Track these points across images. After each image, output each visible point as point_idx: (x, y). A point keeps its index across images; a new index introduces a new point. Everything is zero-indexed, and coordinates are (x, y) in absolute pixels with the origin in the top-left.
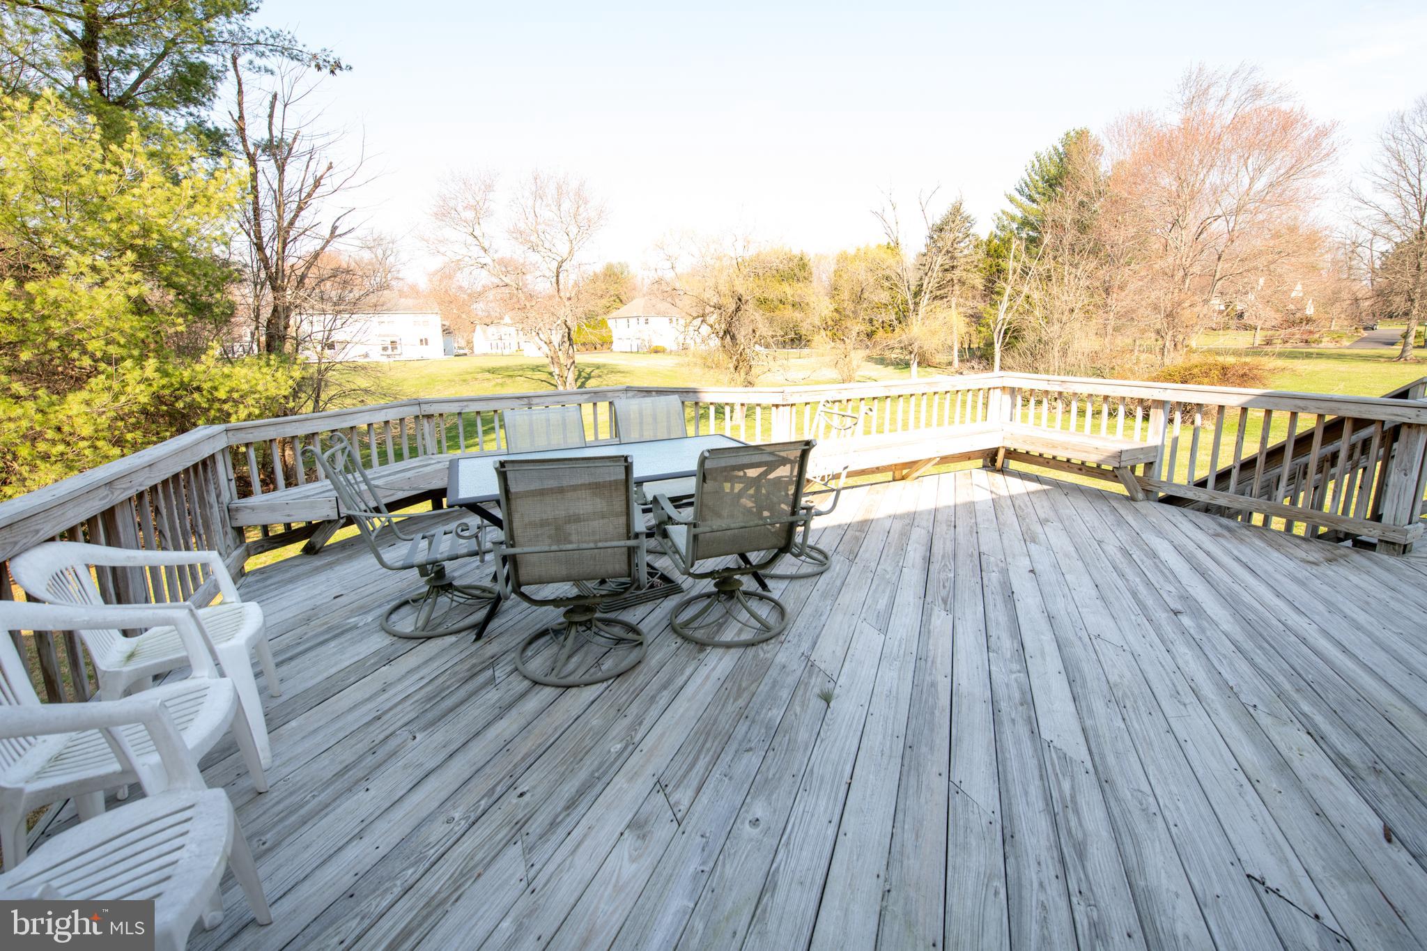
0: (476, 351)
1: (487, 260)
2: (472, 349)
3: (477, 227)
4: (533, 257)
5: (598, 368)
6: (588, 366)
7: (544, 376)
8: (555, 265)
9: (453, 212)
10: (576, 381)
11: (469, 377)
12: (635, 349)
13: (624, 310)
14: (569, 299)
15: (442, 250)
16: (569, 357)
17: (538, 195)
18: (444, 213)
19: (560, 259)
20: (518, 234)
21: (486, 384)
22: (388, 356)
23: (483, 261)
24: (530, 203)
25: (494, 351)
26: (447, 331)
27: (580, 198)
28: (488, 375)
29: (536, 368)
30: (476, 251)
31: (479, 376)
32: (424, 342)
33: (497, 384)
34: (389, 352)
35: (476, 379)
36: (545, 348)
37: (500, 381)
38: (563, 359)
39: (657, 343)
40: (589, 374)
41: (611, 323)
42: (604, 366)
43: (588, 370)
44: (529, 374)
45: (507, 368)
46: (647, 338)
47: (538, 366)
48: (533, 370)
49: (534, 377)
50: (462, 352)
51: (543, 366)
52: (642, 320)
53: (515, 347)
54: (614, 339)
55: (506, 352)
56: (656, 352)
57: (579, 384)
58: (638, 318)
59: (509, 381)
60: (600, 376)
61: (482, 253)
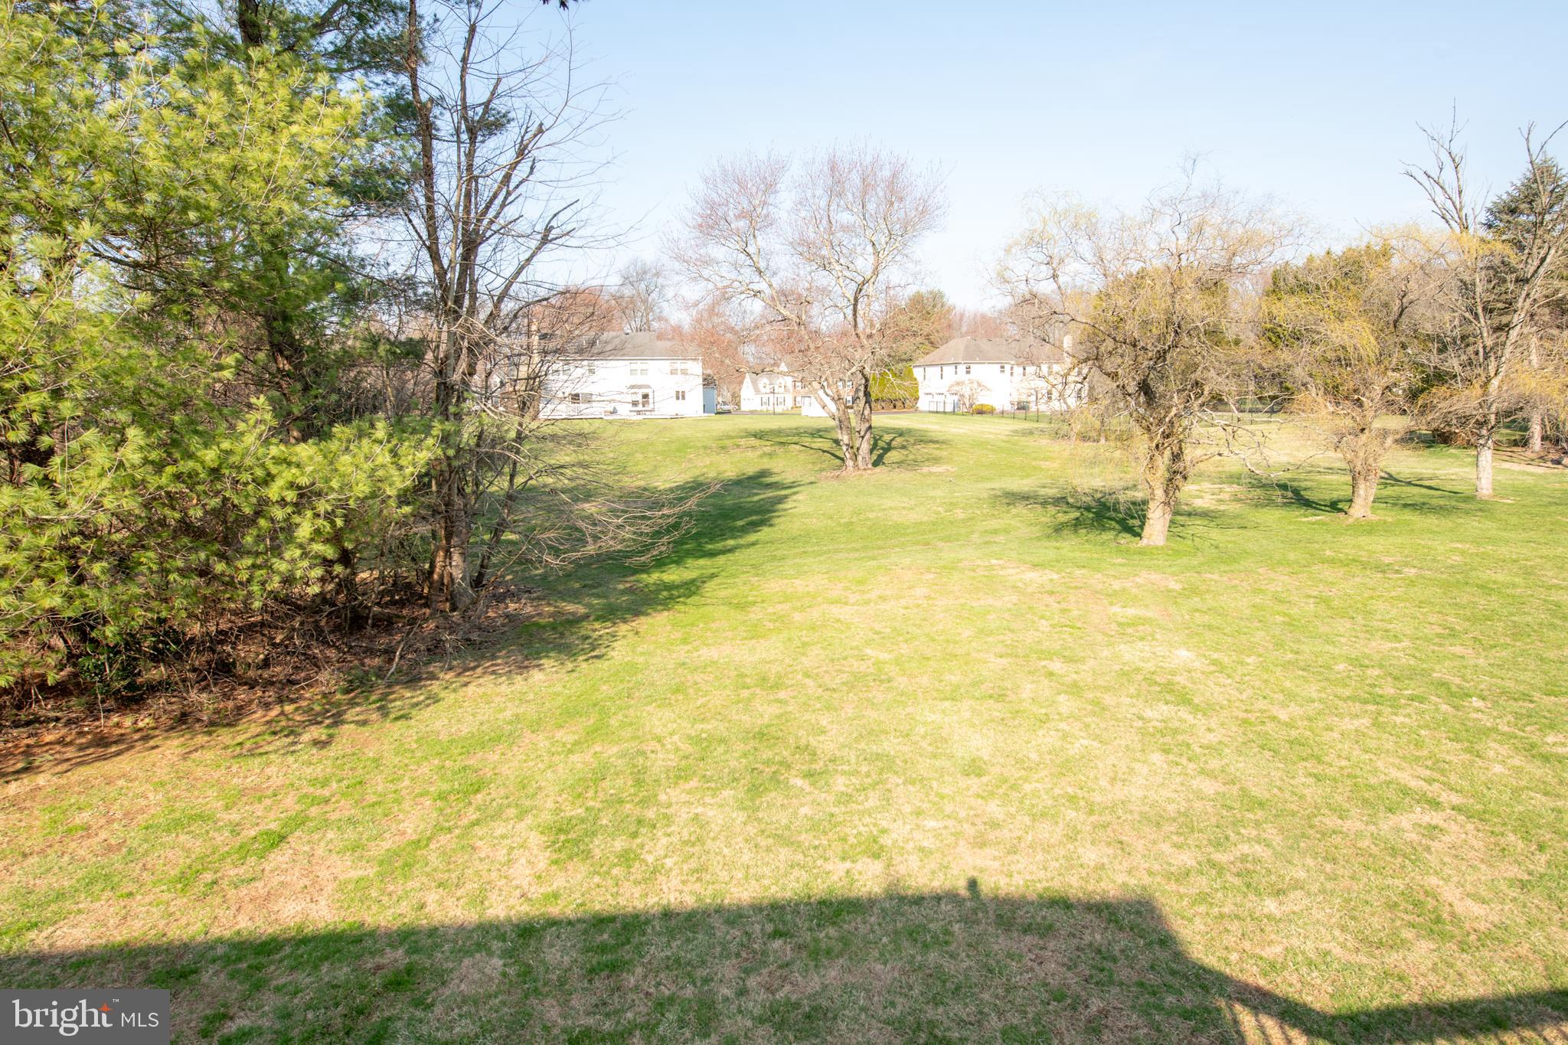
0: (745, 406)
1: (763, 286)
2: (738, 404)
3: (751, 241)
4: (823, 279)
5: (901, 435)
6: (888, 431)
7: (827, 445)
8: (854, 286)
9: (722, 222)
10: (871, 451)
11: (728, 442)
12: (949, 408)
13: (935, 355)
14: (870, 336)
15: (706, 273)
16: (863, 419)
17: (836, 190)
18: (711, 224)
19: (860, 279)
20: (806, 249)
21: (750, 454)
22: (639, 413)
23: (756, 287)
24: (823, 203)
25: (764, 408)
26: (708, 382)
27: (894, 192)
28: (753, 441)
29: (817, 433)
30: (748, 273)
31: (742, 442)
32: (680, 396)
33: (765, 454)
34: (640, 407)
35: (738, 446)
36: (832, 407)
37: (767, 449)
38: (854, 422)
39: (983, 400)
40: (889, 444)
41: (918, 373)
42: (909, 432)
43: (887, 438)
44: (807, 441)
45: (779, 432)
46: (966, 391)
47: (819, 431)
48: (812, 435)
49: (813, 445)
50: (726, 408)
51: (826, 430)
52: (962, 368)
53: (790, 404)
54: (921, 394)
55: (779, 409)
56: (980, 412)
57: (874, 457)
58: (956, 364)
59: (779, 450)
60: (904, 447)
61: (756, 278)
